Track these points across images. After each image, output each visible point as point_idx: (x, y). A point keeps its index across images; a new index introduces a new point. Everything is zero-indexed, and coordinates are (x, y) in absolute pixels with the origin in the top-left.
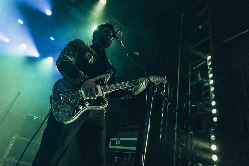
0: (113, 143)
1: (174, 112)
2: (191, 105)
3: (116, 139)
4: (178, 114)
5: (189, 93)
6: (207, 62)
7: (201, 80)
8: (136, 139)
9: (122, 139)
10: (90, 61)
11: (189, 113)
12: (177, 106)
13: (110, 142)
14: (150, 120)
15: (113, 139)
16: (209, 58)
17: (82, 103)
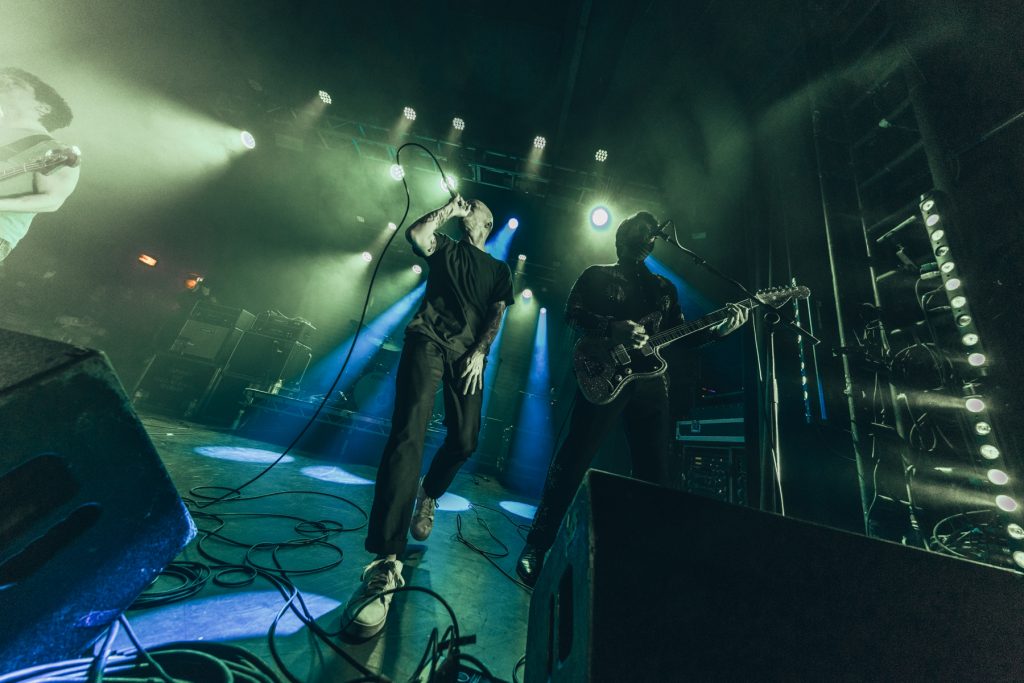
0: (686, 430)
1: (835, 355)
2: (888, 330)
3: (689, 423)
4: (848, 358)
5: (874, 302)
6: (922, 218)
7: (910, 266)
8: (741, 420)
9: (702, 422)
10: (619, 298)
11: (885, 351)
12: (842, 340)
13: (678, 430)
14: (775, 381)
15: (683, 423)
16: (928, 205)
17: (621, 371)
